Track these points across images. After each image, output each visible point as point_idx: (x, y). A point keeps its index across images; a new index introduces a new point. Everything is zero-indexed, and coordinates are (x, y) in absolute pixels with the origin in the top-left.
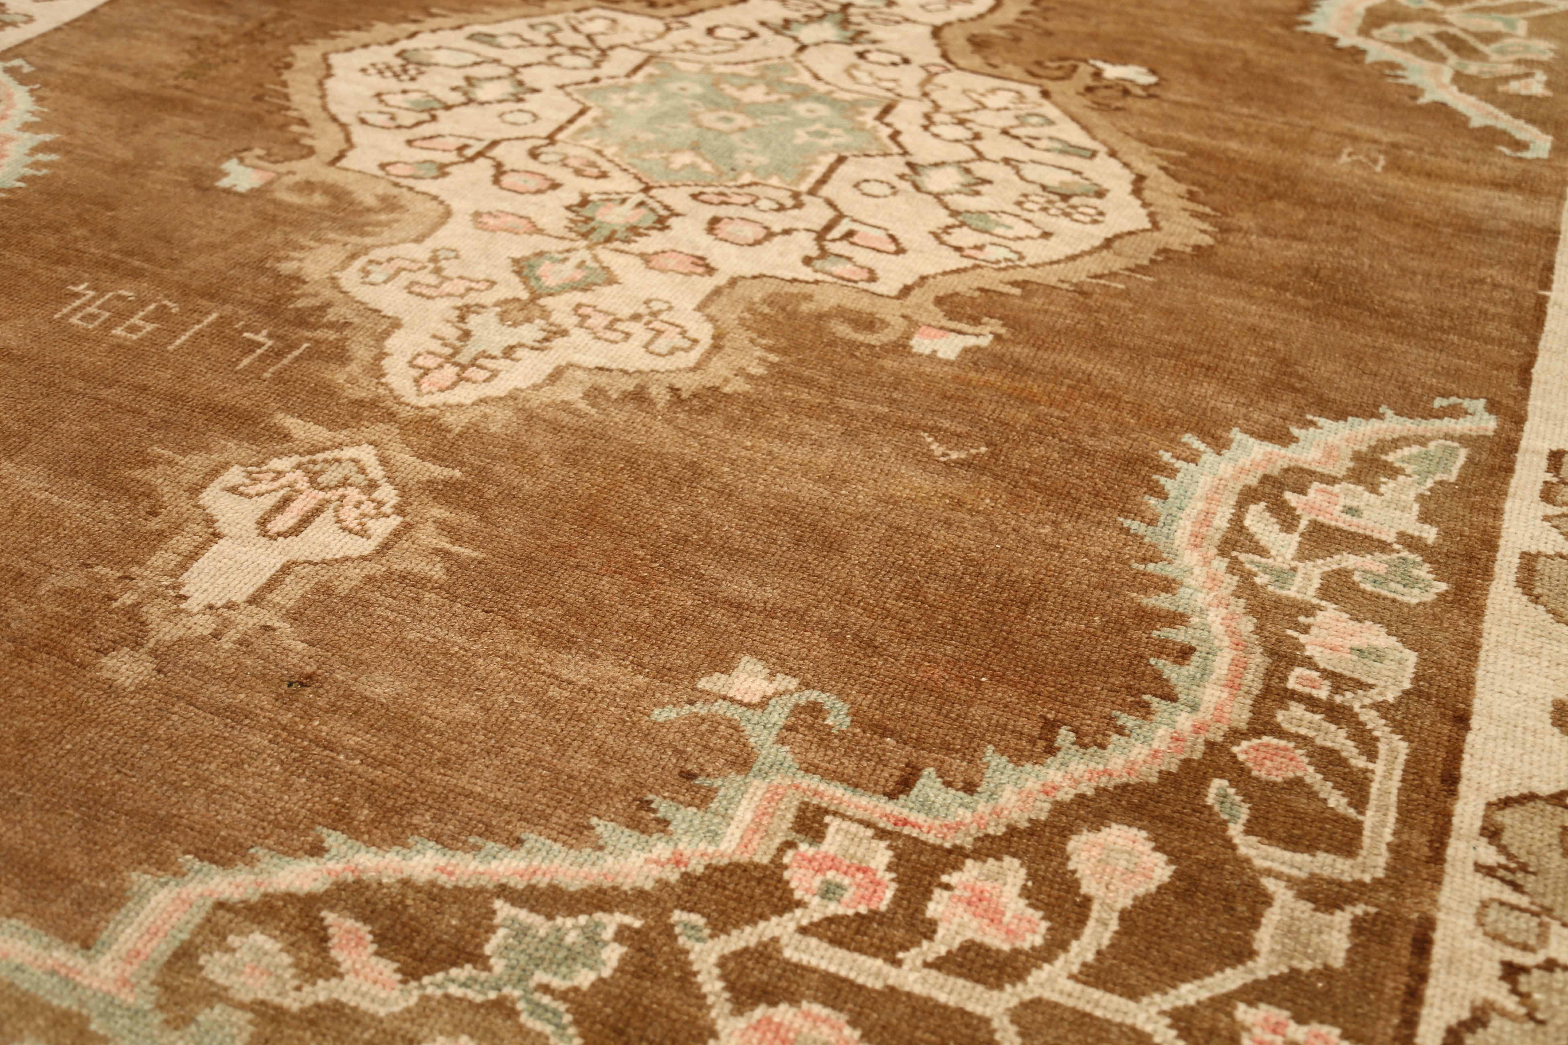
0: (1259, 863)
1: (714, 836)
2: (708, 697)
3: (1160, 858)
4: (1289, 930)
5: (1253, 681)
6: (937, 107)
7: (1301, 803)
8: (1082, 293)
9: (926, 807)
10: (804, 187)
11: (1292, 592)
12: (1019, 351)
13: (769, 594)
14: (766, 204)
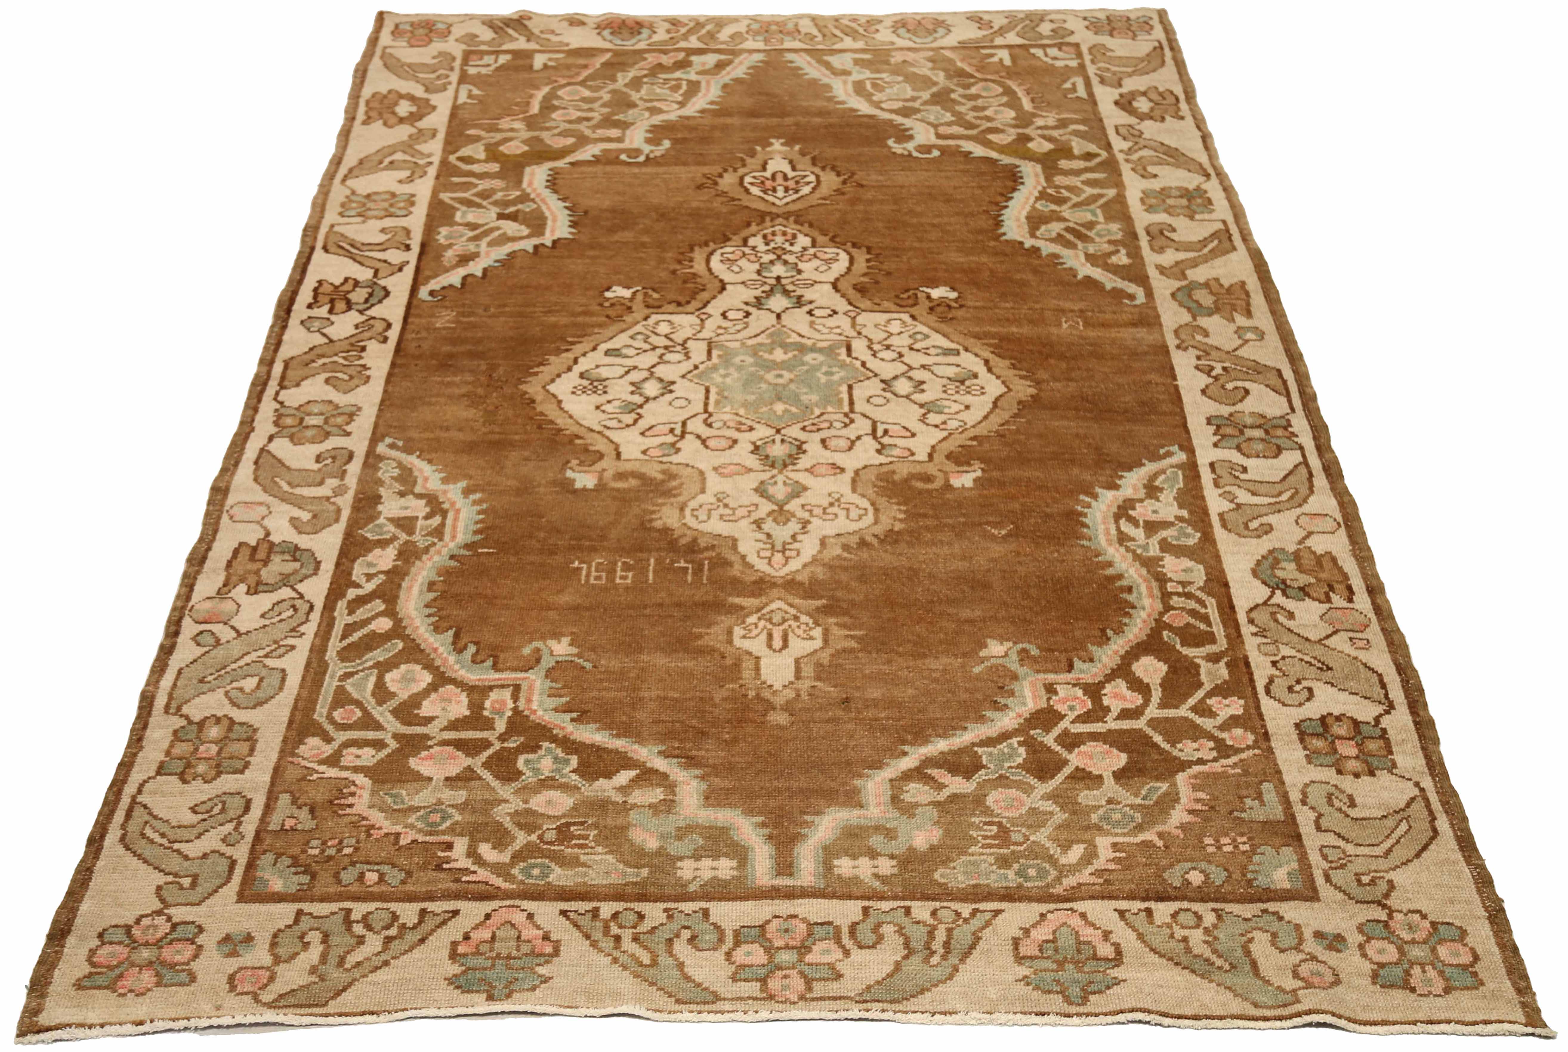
0: (1191, 655)
1: (1024, 704)
2: (987, 658)
3: (1161, 663)
4: (1209, 673)
5: (1156, 592)
6: (870, 340)
7: (1193, 631)
8: (1001, 436)
9: (1082, 671)
10: (846, 409)
11: (1151, 553)
12: (995, 474)
13: (978, 613)
14: (838, 425)
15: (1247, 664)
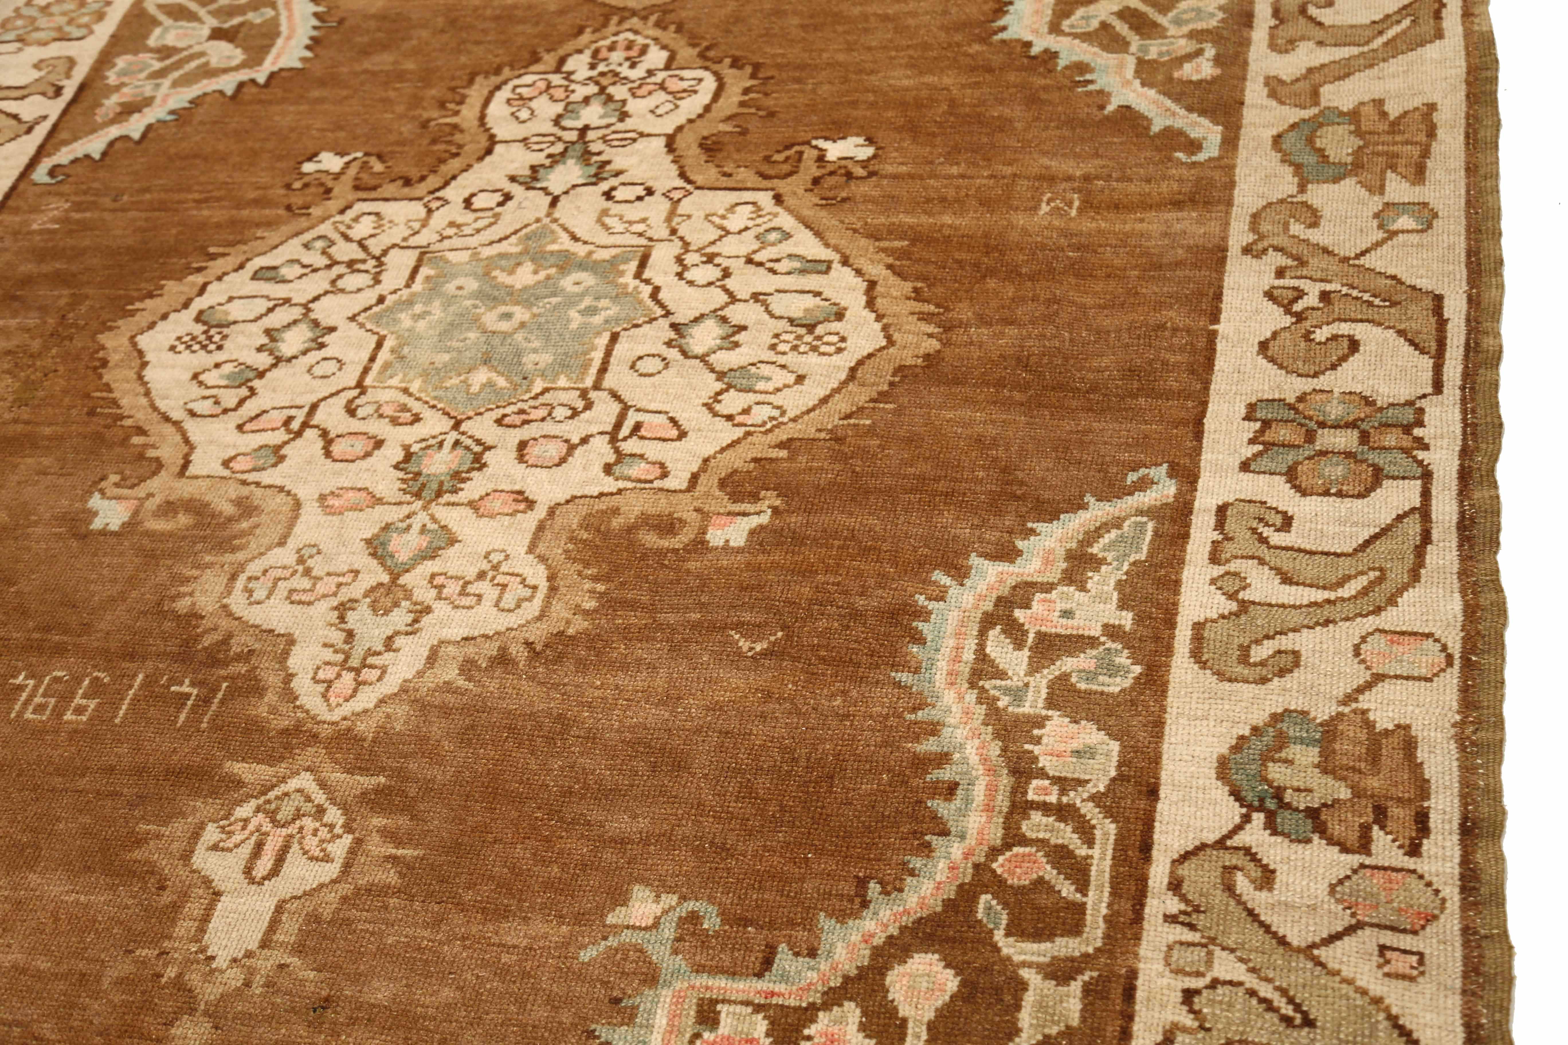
0: (1017, 958)
2: (616, 929)
3: (950, 972)
4: (1041, 1006)
5: (1003, 802)
6: (686, 245)
7: (1043, 900)
8: (838, 440)
9: (785, 978)
10: (589, 382)
11: (1026, 709)
12: (795, 520)
13: (643, 823)
14: (561, 413)
15: (1129, 993)
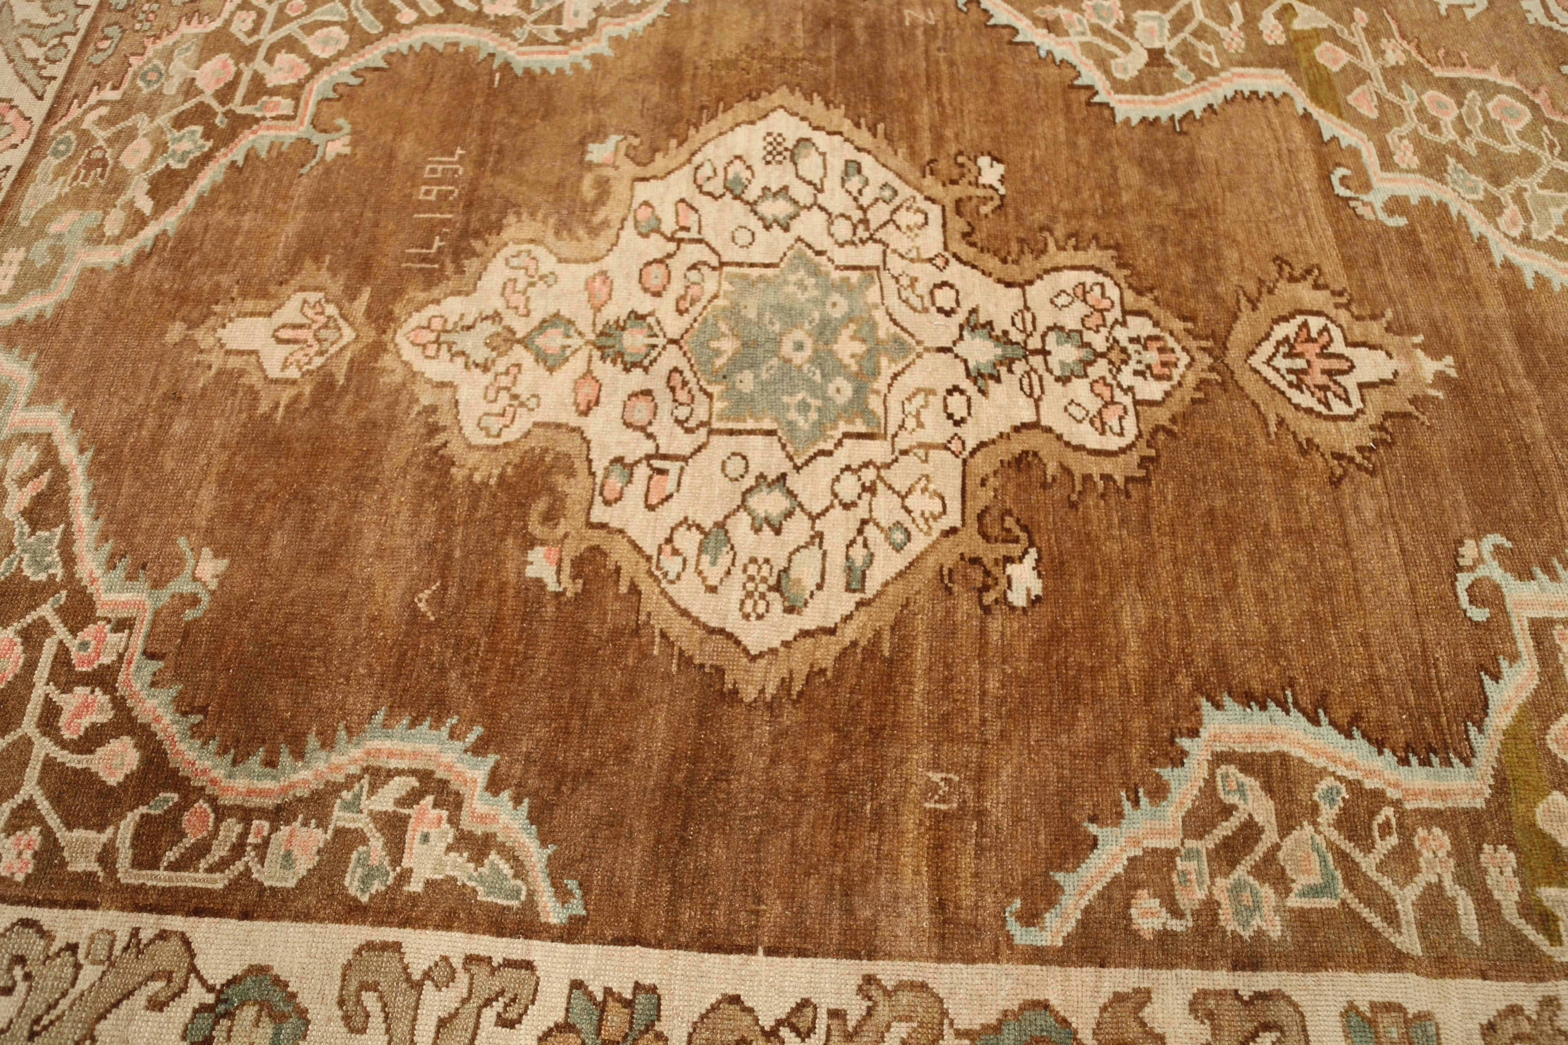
1: (109, 590)
2: (197, 556)
3: (121, 778)
4: (85, 843)
5: (255, 802)
6: (887, 466)
7: (166, 839)
9: (140, 669)
11: (337, 812)
12: (550, 610)
13: (277, 554)
14: (683, 412)
15: (82, 905)
